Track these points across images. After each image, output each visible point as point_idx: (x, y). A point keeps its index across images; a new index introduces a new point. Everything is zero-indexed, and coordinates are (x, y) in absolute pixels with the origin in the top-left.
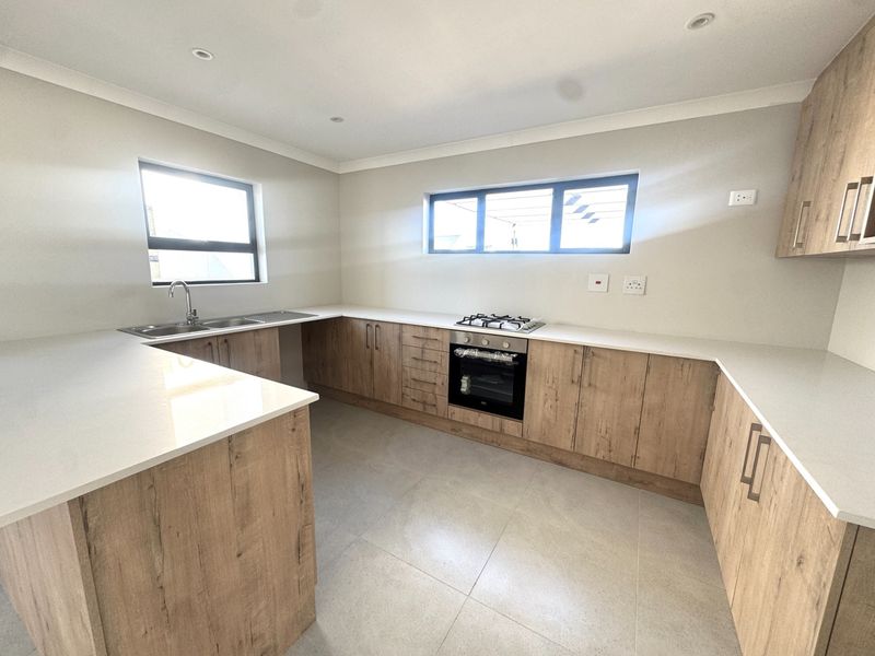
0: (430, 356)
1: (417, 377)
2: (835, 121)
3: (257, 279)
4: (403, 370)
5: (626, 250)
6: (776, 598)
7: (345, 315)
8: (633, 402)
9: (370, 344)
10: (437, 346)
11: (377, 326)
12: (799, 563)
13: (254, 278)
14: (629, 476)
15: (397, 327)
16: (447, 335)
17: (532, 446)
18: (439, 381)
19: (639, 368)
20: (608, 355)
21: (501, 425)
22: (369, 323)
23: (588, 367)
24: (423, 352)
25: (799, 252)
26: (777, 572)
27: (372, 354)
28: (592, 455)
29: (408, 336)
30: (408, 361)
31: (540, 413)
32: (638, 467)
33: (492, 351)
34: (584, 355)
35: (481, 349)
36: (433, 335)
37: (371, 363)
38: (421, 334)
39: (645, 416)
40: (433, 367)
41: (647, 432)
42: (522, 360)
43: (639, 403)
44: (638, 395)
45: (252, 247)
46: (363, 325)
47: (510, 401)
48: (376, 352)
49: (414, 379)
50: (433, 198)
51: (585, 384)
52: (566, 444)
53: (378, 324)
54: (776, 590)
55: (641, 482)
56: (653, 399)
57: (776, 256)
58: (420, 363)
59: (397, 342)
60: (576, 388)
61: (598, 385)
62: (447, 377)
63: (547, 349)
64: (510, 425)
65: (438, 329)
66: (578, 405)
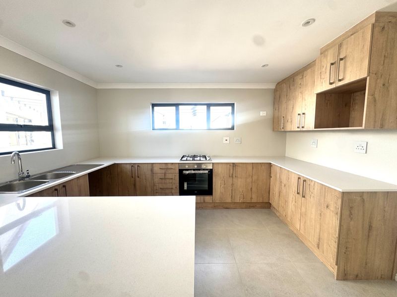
0: (169, 176)
1: (161, 187)
2: (288, 96)
3: (54, 147)
4: (154, 185)
5: (233, 128)
6: (320, 219)
7: (116, 162)
8: (249, 180)
9: (133, 176)
10: (172, 171)
11: (138, 166)
12: (327, 207)
13: (51, 146)
14: (249, 206)
15: (151, 165)
16: (177, 166)
17: (216, 204)
18: (174, 187)
19: (250, 168)
20: (241, 165)
21: (204, 199)
22: (133, 165)
23: (234, 171)
24: (165, 175)
25: (283, 130)
26: (319, 212)
27: (135, 181)
28: (238, 201)
29: (156, 169)
30: (156, 180)
31: (219, 191)
32: (252, 201)
33: (199, 170)
34: (233, 167)
35: (194, 170)
36: (170, 166)
37: (135, 185)
38: (164, 166)
39: (253, 183)
40: (171, 181)
41: (254, 189)
42: (211, 171)
43: (251, 180)
44: (251, 177)
45: (50, 128)
46: (129, 167)
47: (207, 189)
48: (137, 179)
49: (161, 188)
50: (154, 105)
51: (234, 177)
52: (229, 200)
53: (139, 165)
54: (319, 217)
55: (253, 206)
56: (255, 178)
57: (273, 130)
58: (164, 180)
59: (150, 172)
60: (231, 178)
61: (239, 176)
62: (178, 184)
63: (220, 166)
64: (208, 198)
65: (172, 163)
66: (232, 184)
